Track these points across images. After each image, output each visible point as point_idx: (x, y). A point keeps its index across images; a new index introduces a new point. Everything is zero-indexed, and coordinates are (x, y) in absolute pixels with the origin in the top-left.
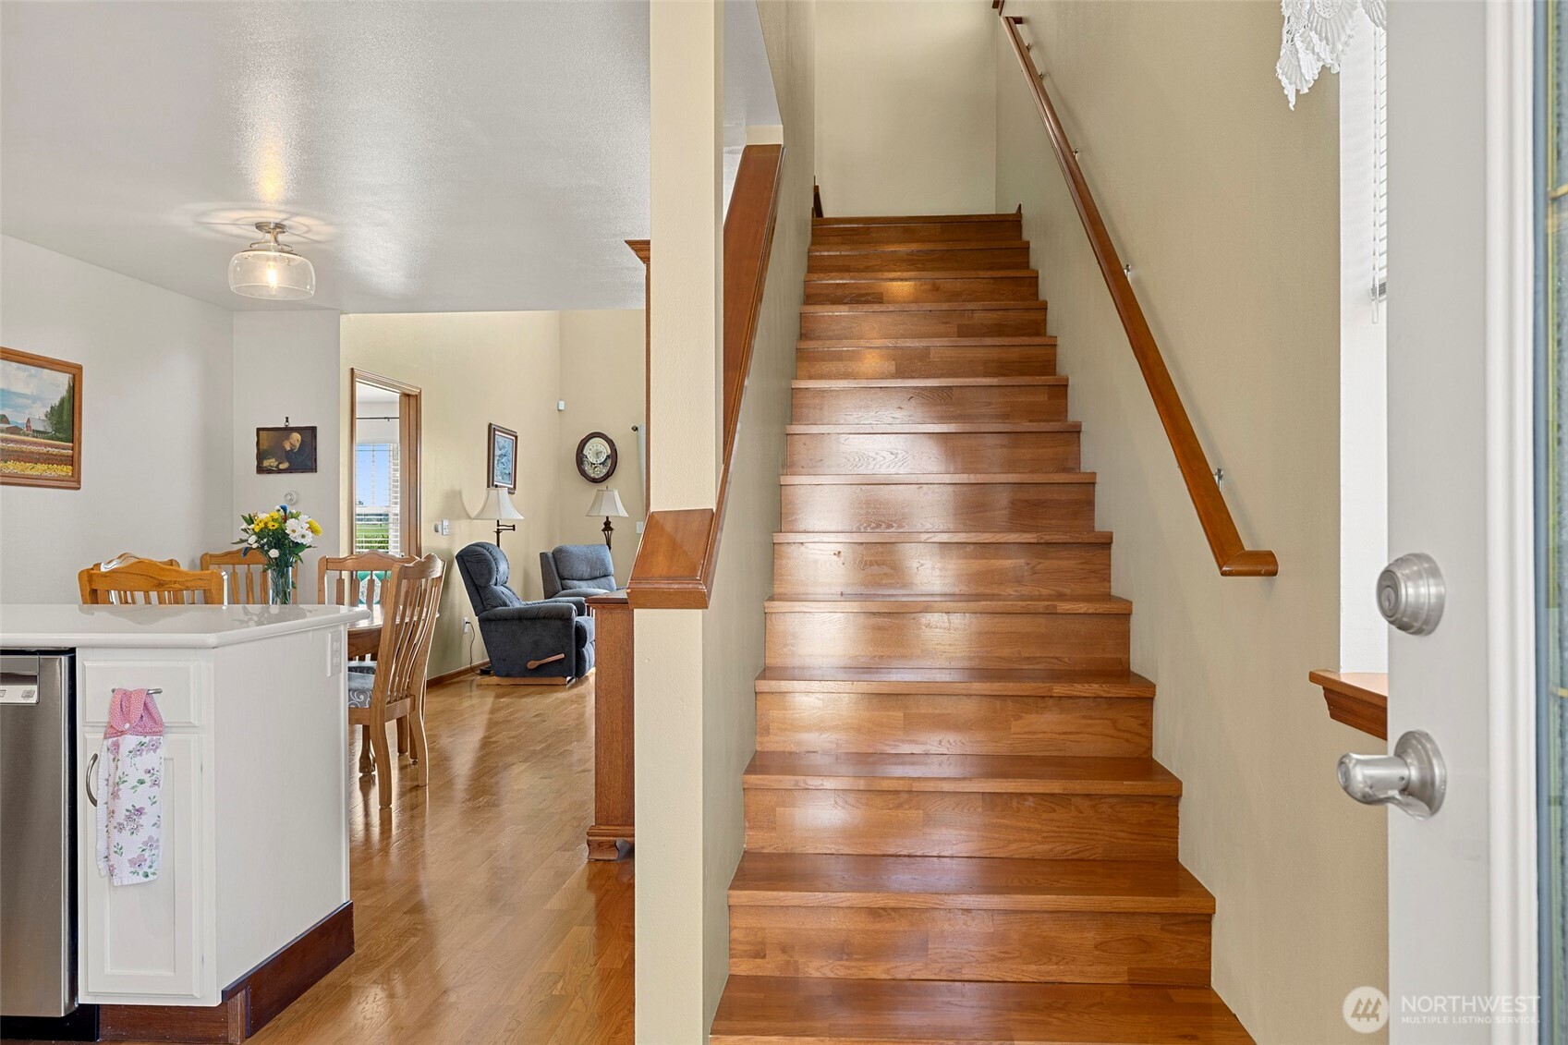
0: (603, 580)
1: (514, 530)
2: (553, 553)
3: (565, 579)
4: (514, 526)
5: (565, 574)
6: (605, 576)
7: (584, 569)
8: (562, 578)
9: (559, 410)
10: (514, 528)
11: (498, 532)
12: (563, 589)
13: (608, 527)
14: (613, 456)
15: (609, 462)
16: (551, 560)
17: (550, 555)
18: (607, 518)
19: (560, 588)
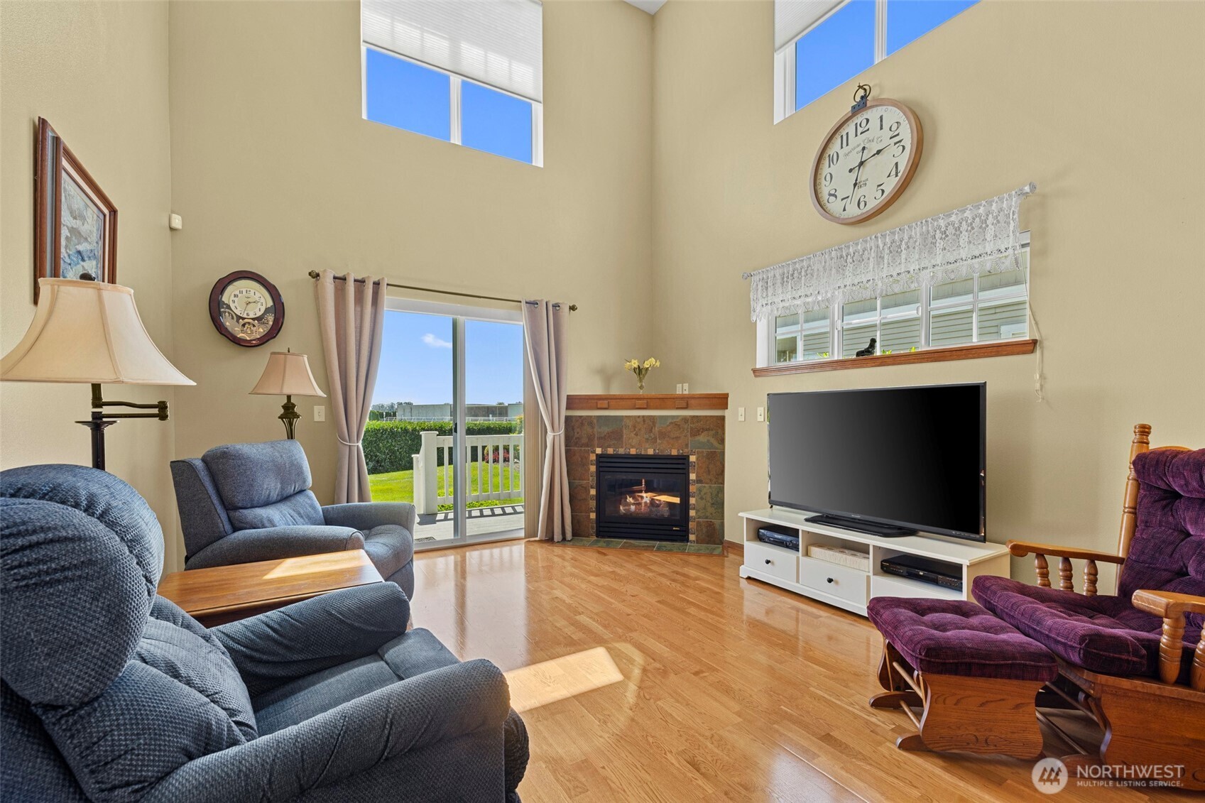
0: (300, 498)
1: (163, 416)
2: (204, 460)
3: (237, 508)
4: (162, 407)
5: (239, 499)
6: (301, 491)
7: (271, 486)
8: (230, 507)
9: (172, 229)
10: (161, 411)
11: (97, 425)
12: (235, 529)
13: (289, 412)
14: (278, 309)
15: (270, 319)
16: (204, 475)
17: (199, 464)
18: (289, 397)
19: (228, 527)
